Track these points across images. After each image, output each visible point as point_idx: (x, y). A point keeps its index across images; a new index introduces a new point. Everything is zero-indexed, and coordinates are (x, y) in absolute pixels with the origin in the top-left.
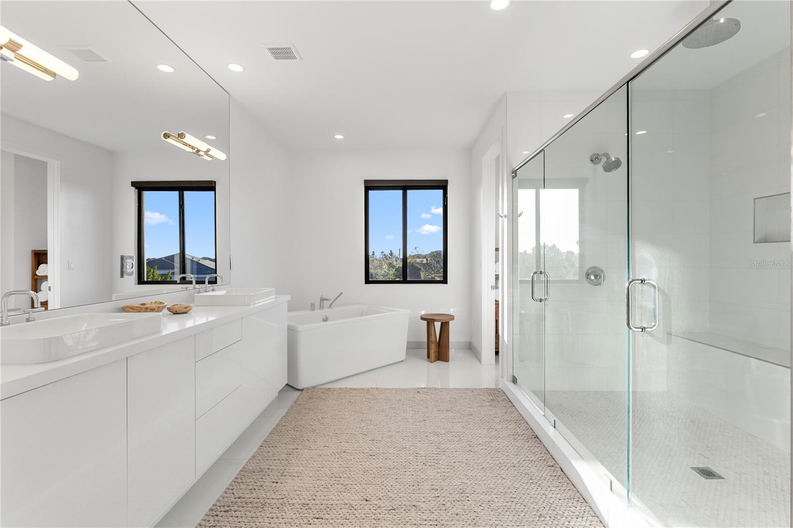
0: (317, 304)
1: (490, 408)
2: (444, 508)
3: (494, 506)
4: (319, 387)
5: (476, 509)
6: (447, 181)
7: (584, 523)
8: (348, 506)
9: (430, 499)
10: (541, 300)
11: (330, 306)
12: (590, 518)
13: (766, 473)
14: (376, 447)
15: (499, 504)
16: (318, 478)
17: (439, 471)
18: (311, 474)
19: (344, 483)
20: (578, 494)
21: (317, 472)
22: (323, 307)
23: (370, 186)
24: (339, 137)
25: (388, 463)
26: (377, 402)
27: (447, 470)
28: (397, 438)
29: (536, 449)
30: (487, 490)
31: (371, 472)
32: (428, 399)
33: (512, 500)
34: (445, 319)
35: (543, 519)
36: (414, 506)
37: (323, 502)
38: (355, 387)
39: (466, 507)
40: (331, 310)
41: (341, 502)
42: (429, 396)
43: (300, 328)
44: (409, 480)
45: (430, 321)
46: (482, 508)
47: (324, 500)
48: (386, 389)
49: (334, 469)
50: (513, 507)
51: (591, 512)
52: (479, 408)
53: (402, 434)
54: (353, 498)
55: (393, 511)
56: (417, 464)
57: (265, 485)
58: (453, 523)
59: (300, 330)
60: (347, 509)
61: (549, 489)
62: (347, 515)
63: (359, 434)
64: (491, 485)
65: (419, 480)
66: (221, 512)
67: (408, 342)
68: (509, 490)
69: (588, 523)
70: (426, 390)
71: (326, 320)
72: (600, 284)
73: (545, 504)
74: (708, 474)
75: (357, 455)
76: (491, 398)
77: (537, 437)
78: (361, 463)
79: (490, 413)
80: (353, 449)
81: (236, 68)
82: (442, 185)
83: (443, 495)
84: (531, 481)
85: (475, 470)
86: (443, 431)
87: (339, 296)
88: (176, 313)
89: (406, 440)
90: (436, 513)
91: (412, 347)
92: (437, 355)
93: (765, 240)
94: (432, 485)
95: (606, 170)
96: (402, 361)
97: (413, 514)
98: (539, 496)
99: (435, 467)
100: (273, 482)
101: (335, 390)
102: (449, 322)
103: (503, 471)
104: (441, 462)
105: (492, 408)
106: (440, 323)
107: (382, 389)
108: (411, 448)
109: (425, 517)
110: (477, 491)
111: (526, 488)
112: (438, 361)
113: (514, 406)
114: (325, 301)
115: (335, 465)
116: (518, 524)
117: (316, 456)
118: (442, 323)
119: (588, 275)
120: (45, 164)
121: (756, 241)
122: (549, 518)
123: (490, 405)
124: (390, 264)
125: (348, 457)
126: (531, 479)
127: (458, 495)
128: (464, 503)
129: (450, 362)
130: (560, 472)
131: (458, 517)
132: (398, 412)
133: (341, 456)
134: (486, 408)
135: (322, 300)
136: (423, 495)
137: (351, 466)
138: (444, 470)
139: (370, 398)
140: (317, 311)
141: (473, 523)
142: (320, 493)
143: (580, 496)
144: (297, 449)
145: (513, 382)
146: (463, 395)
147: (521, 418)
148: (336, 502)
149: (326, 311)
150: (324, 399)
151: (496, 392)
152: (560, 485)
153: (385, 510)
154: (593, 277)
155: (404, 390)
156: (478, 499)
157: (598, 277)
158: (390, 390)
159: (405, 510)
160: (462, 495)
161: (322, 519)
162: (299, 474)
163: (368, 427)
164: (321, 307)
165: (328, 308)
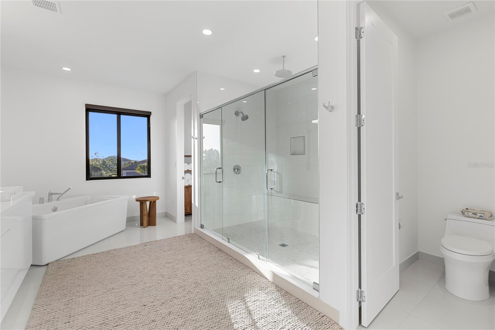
0: (46, 198)
1: (192, 243)
2: (191, 293)
3: (213, 283)
4: (63, 259)
5: (206, 287)
6: (150, 113)
7: (251, 276)
8: (134, 313)
9: (181, 292)
10: (220, 182)
11: (58, 199)
12: (252, 273)
13: (299, 240)
15: (215, 282)
16: (102, 308)
17: (179, 278)
18: (95, 308)
19: (124, 304)
20: (245, 266)
22: (52, 200)
23: (90, 109)
24: (66, 69)
25: (147, 285)
26: (120, 257)
27: (184, 277)
29: (222, 255)
30: (207, 278)
31: (139, 292)
33: (220, 278)
34: (152, 200)
35: (235, 280)
36: (174, 297)
37: (115, 318)
39: (201, 288)
40: (59, 202)
41: (128, 313)
42: (154, 246)
43: (45, 216)
44: (165, 288)
45: (142, 202)
46: (208, 286)
47: (115, 316)
48: (122, 248)
49: (111, 300)
50: (222, 280)
51: (252, 271)
52: (187, 245)
54: (135, 308)
55: (163, 304)
56: (165, 279)
58: (198, 296)
59: (45, 218)
60: (134, 314)
61: (233, 268)
62: (136, 316)
63: (117, 277)
64: (208, 276)
65: (170, 286)
67: (127, 218)
68: (217, 275)
69: (252, 275)
70: (150, 243)
71: (55, 210)
72: (240, 173)
73: (234, 275)
74: (283, 245)
75: (123, 288)
76: (190, 238)
77: (220, 250)
78: (129, 290)
79: (194, 245)
80: (118, 285)
82: (147, 115)
83: (187, 288)
84: (225, 268)
85: (198, 272)
86: (172, 261)
87: (67, 191)
89: (152, 271)
90: (187, 296)
91: (130, 221)
92: (148, 223)
93: (293, 154)
94: (179, 286)
95: (242, 120)
96: (123, 231)
97: (176, 301)
98: (231, 272)
99: (176, 278)
100: (66, 323)
102: (155, 201)
103: (211, 268)
104: (178, 274)
106: (149, 202)
107: (118, 249)
108: (158, 273)
109: (183, 300)
110: (203, 280)
111: (224, 271)
112: (149, 226)
113: (204, 239)
114: (53, 195)
115: (110, 298)
116: (226, 285)
117: (91, 298)
119: (234, 169)
121: (291, 154)
122: (237, 279)
125: (117, 291)
126: (225, 267)
127: (195, 285)
128: (199, 287)
129: (157, 226)
130: (235, 261)
131: (199, 293)
132: (138, 259)
133: (112, 291)
134: (190, 244)
135: (51, 194)
136: (176, 292)
137: (123, 294)
138: (182, 277)
139: (113, 256)
140: (46, 204)
141: (207, 293)
142: (109, 315)
143: (246, 267)
144: (72, 299)
145: (201, 228)
146: (174, 240)
147: (210, 244)
148: (125, 314)
149: (54, 203)
150: (73, 266)
152: (237, 265)
153: (159, 305)
154: (236, 170)
156: (205, 283)
157: (239, 170)
158: (125, 249)
159: (170, 301)
160: (197, 284)
161: (120, 325)
162: (85, 311)
164: (50, 200)
165: (56, 201)
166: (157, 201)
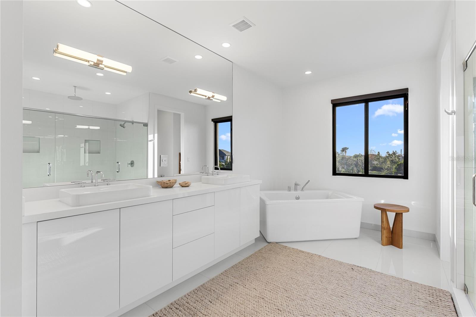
0: (293, 186)
1: (422, 309)
6: (407, 89)
11: (302, 190)
14: (287, 304)
16: (234, 311)
21: (236, 306)
23: (336, 104)
24: (308, 73)
26: (313, 267)
28: (308, 304)
32: (358, 277)
34: (399, 210)
38: (303, 250)
40: (303, 192)
42: (361, 276)
43: (268, 202)
45: (383, 210)
48: (328, 258)
49: (248, 309)
52: (409, 305)
53: (315, 302)
57: (205, 301)
59: (268, 204)
63: (282, 288)
66: (175, 307)
70: (361, 270)
71: (298, 198)
75: (269, 305)
76: (431, 299)
78: (268, 313)
80: (270, 299)
81: (226, 45)
82: (403, 94)
87: (307, 183)
88: (183, 187)
89: (314, 308)
92: (391, 240)
96: (356, 238)
100: (210, 301)
101: (289, 248)
102: (402, 213)
105: (424, 311)
106: (393, 213)
107: (324, 257)
112: (391, 246)
114: (298, 186)
115: (250, 307)
118: (396, 213)
120: (180, 115)
123: (425, 307)
124: (392, 161)
125: (262, 303)
129: (403, 249)
132: (324, 281)
133: (259, 300)
134: (418, 308)
135: (296, 184)
137: (260, 312)
139: (310, 262)
140: (292, 192)
144: (238, 284)
145: (465, 291)
146: (397, 285)
149: (299, 193)
150: (278, 254)
151: (441, 295)
155: (341, 263)
162: (226, 302)
163: (292, 285)
164: (296, 189)
165: (301, 191)
166: (403, 213)
